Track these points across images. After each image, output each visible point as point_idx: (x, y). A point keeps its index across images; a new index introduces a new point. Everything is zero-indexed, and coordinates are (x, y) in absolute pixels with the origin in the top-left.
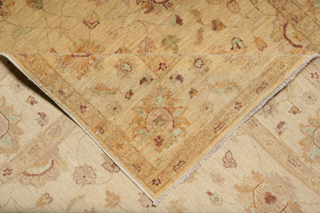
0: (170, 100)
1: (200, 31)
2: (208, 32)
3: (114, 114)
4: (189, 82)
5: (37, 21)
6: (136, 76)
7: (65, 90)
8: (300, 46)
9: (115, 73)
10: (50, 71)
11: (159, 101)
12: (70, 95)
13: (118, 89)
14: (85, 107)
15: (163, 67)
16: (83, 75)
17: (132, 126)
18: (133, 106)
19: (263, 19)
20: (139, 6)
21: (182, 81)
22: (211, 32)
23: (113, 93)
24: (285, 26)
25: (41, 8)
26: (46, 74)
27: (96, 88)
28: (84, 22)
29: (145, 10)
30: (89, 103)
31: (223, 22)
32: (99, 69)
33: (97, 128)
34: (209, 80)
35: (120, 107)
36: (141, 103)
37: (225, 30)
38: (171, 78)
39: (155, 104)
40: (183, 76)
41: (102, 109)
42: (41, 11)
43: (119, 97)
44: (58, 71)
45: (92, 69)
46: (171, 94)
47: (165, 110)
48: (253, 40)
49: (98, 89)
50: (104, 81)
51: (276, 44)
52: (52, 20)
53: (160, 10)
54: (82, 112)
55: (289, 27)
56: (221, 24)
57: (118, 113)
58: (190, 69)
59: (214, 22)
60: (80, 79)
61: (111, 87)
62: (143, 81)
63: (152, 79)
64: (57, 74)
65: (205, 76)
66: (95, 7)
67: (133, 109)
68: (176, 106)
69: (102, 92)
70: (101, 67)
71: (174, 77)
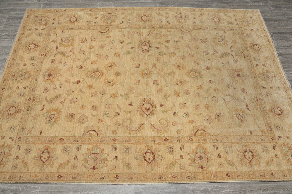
0: (286, 146)
1: (165, 46)
2: (167, 45)
3: (281, 167)
4: (283, 135)
5: (124, 78)
6: (271, 148)
7: (262, 174)
8: (189, 31)
9: (265, 154)
10: (251, 173)
11: (285, 149)
12: (264, 174)
13: (272, 158)
14: (273, 173)
15: (273, 139)
16: (259, 164)
17: (289, 165)
18: (281, 158)
19: (175, 33)
20: (145, 53)
21: (281, 137)
22: (168, 44)
23: (273, 160)
24: (181, 30)
25: (121, 74)
26: (251, 175)
27: (267, 164)
28: (136, 67)
29: (147, 52)
30: (271, 171)
31: (168, 40)
32: (261, 157)
33: (283, 176)
34: (286, 129)
35: (279, 162)
36: (282, 155)
37: (170, 41)
38: (278, 139)
39: (285, 151)
40: (279, 135)
41: (277, 169)
42: (122, 75)
43: (275, 160)
44: (253, 170)
45: (259, 159)
46: (284, 144)
47: (290, 150)
48: (179, 38)
49: (268, 163)
50: (266, 159)
51: (184, 35)
52: (127, 74)
53: (151, 50)
54: (274, 176)
55: (182, 30)
56: (168, 41)
57: (281, 165)
58: (278, 132)
59: (166, 41)
60: (260, 166)
61: (270, 159)
62: (274, 148)
63: (275, 145)
64: (254, 171)
65: (284, 130)
66: (134, 62)
67: (283, 159)
68: (290, 145)
69: (270, 163)
70: (260, 156)
71: (278, 138)
